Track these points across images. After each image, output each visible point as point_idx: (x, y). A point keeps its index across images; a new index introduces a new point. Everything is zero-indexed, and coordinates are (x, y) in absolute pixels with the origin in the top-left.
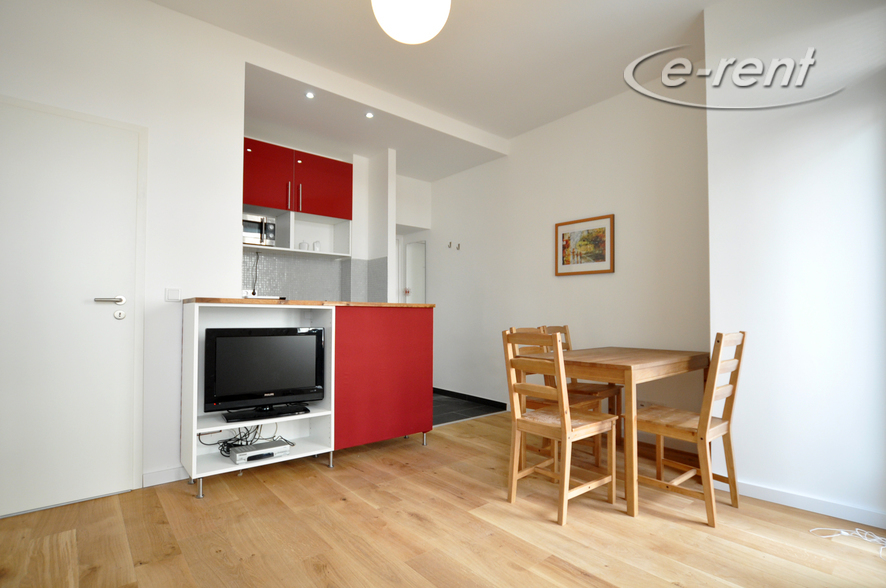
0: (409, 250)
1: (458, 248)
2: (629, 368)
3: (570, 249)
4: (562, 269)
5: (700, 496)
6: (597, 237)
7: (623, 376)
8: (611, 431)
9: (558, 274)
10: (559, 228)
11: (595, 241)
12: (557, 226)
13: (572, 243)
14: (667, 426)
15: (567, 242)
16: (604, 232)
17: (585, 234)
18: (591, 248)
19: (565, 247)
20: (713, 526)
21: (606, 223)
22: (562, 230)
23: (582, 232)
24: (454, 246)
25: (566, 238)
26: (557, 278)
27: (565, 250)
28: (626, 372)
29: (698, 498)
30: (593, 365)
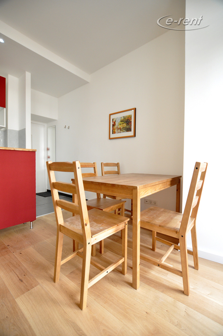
0: (50, 131)
1: (69, 128)
2: (136, 188)
3: (116, 126)
4: (112, 136)
5: (179, 273)
6: (128, 119)
7: (132, 194)
8: (124, 229)
9: (110, 139)
10: (111, 116)
11: (127, 121)
12: (110, 115)
13: (117, 124)
14: (160, 226)
15: (114, 123)
16: (131, 117)
17: (123, 118)
18: (125, 125)
19: (113, 125)
20: (187, 295)
21: (132, 113)
22: (112, 117)
23: (121, 118)
24: (67, 127)
25: (114, 121)
26: (109, 140)
27: (113, 127)
28: (134, 190)
29: (178, 274)
30: (113, 185)
